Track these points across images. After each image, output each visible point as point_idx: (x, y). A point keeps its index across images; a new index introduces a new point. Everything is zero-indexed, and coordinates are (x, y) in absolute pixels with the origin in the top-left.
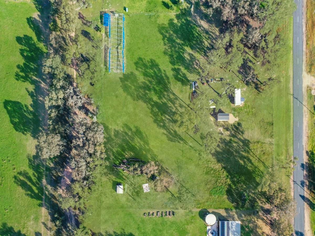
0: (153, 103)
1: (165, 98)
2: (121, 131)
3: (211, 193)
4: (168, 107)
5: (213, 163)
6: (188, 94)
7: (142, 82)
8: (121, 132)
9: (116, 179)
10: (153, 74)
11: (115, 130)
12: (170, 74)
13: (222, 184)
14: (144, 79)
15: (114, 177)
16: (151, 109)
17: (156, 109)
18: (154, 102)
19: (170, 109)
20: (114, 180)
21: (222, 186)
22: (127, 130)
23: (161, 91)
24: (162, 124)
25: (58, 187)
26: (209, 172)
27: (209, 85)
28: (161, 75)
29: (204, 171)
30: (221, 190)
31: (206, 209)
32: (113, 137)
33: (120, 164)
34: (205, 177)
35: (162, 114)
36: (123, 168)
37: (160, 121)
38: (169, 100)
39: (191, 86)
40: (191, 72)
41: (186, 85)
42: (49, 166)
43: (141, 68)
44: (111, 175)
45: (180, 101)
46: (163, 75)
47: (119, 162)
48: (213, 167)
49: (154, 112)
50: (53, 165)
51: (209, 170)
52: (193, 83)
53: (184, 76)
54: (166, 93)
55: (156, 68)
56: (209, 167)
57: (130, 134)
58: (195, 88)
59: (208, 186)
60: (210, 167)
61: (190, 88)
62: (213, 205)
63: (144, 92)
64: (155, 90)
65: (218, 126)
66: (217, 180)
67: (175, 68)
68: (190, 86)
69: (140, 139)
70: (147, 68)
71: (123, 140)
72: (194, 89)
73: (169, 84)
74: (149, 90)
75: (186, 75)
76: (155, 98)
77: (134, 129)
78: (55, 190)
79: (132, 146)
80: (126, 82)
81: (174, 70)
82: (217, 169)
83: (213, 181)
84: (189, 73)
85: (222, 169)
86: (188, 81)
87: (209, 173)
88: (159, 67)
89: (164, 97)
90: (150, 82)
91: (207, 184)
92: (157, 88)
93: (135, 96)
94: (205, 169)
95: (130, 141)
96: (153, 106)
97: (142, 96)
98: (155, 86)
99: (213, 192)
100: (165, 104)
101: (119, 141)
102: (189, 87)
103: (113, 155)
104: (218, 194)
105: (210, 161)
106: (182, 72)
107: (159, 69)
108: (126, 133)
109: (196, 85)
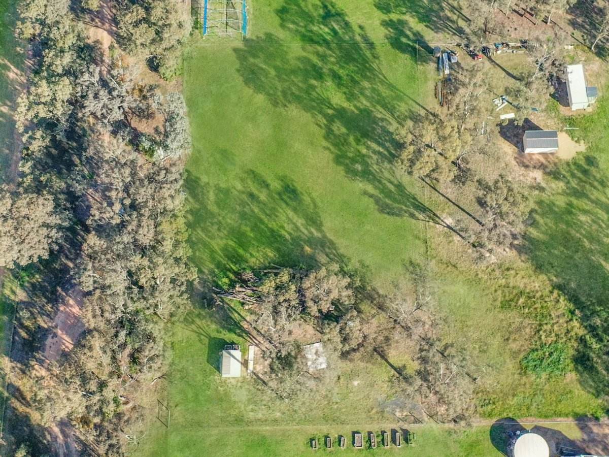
0: (330, 112)
1: (366, 97)
2: (239, 191)
3: (527, 367)
4: (375, 121)
5: (522, 273)
6: (431, 85)
7: (299, 59)
8: (236, 193)
9: (218, 332)
10: (328, 38)
11: (218, 189)
12: (378, 34)
13: (557, 335)
14: (304, 49)
15: (214, 326)
16: (325, 125)
17: (339, 128)
18: (334, 109)
19: (381, 127)
20: (214, 335)
21: (556, 342)
22: (254, 189)
23: (353, 80)
24: (359, 167)
25: (33, 363)
26: (511, 300)
27: (490, 58)
28: (352, 38)
29: (495, 301)
30: (555, 356)
31: (513, 420)
32: (213, 208)
33: (232, 285)
34: (501, 316)
35: (358, 141)
36: (243, 299)
37: (354, 161)
38: (378, 102)
39: (438, 63)
40: (437, 29)
41: (425, 61)
42: (12, 297)
43: (294, 23)
44: (204, 321)
45: (411, 102)
46: (358, 38)
47: (231, 280)
48: (522, 286)
49: (335, 135)
50: (25, 294)
51: (511, 296)
52: (445, 56)
53: (419, 38)
54: (366, 84)
55: (337, 22)
56: (511, 285)
57: (263, 197)
58: (451, 68)
59: (514, 346)
60: (514, 288)
61: (438, 69)
62: (535, 405)
63: (305, 81)
64: (336, 77)
65: (527, 167)
66: (540, 325)
67: (391, 20)
68: (435, 65)
69: (295, 210)
70: (312, 22)
71: (243, 216)
72: (447, 72)
73: (377, 61)
74: (320, 76)
75: (422, 37)
76: (338, 99)
77: (276, 185)
78: (24, 372)
79: (272, 231)
80: (252, 60)
81: (387, 24)
82: (537, 292)
83: (528, 330)
84: (433, 30)
85: (551, 292)
86: (431, 51)
87: (513, 304)
88: (347, 18)
89: (362, 94)
90: (323, 57)
91: (507, 339)
92: (341, 72)
93: (279, 94)
94: (499, 292)
95: (263, 217)
96: (330, 119)
97: (297, 93)
98: (336, 68)
99: (532, 364)
100: (366, 113)
101: (231, 220)
102: (433, 66)
103: (213, 259)
104: (549, 370)
105: (513, 269)
106: (410, 29)
107: (347, 24)
108: (251, 195)
109: (453, 61)
